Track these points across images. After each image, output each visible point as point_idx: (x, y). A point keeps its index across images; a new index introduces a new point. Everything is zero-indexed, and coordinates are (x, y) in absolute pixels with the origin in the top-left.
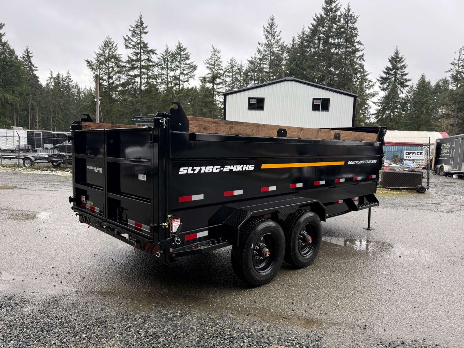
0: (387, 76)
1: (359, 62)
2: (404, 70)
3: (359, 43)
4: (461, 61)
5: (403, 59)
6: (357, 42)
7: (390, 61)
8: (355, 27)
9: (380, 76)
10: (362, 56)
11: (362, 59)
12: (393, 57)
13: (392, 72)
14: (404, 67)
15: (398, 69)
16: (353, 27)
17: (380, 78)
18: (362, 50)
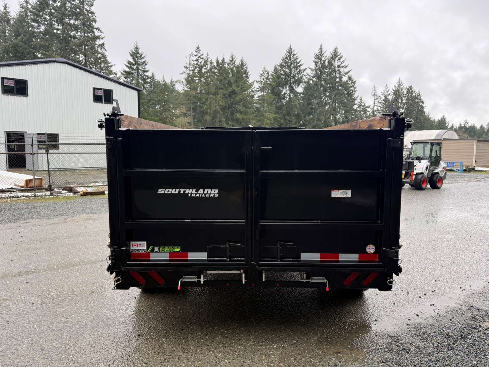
0: (130, 70)
1: (101, 52)
2: (145, 67)
3: (98, 29)
4: (192, 66)
5: (143, 56)
6: (96, 29)
7: (131, 55)
8: (92, 10)
9: (123, 70)
10: (103, 44)
11: (103, 48)
12: (134, 51)
13: (135, 67)
14: (144, 63)
15: (139, 65)
16: (90, 10)
17: (123, 71)
18: (102, 39)
